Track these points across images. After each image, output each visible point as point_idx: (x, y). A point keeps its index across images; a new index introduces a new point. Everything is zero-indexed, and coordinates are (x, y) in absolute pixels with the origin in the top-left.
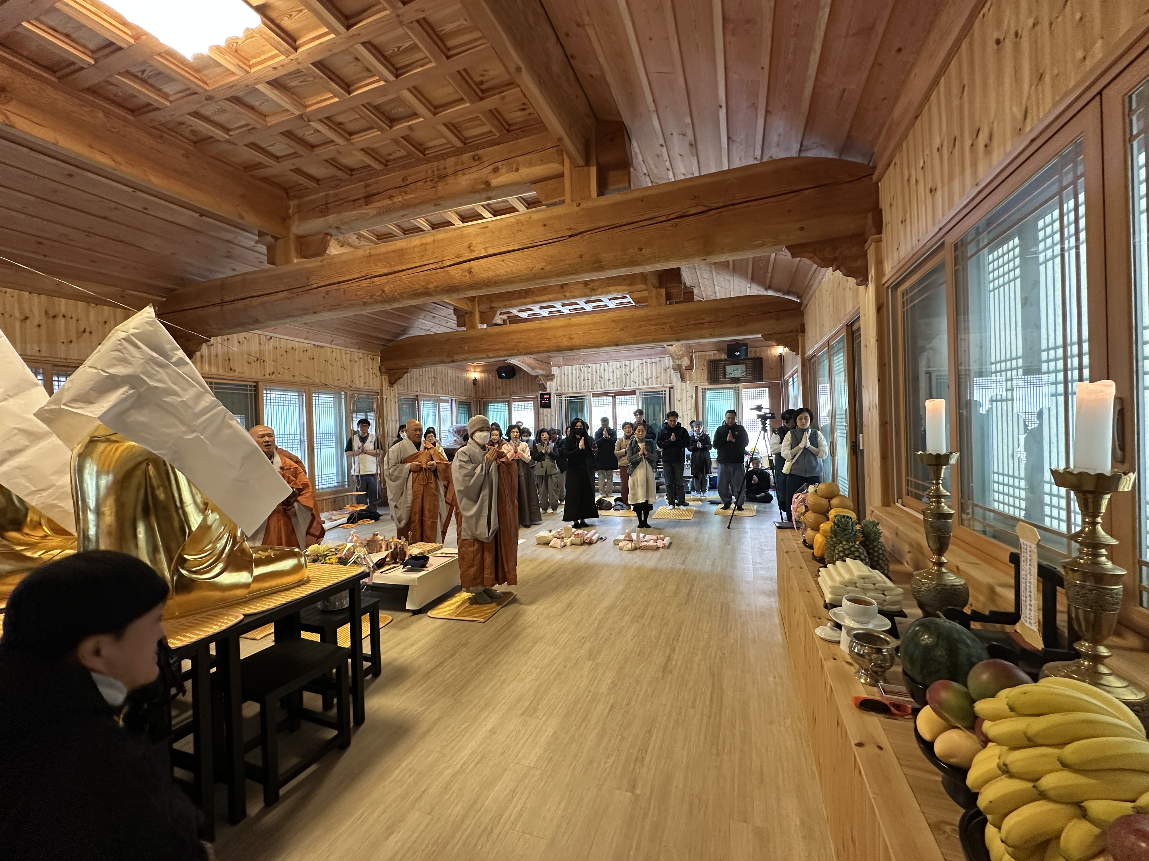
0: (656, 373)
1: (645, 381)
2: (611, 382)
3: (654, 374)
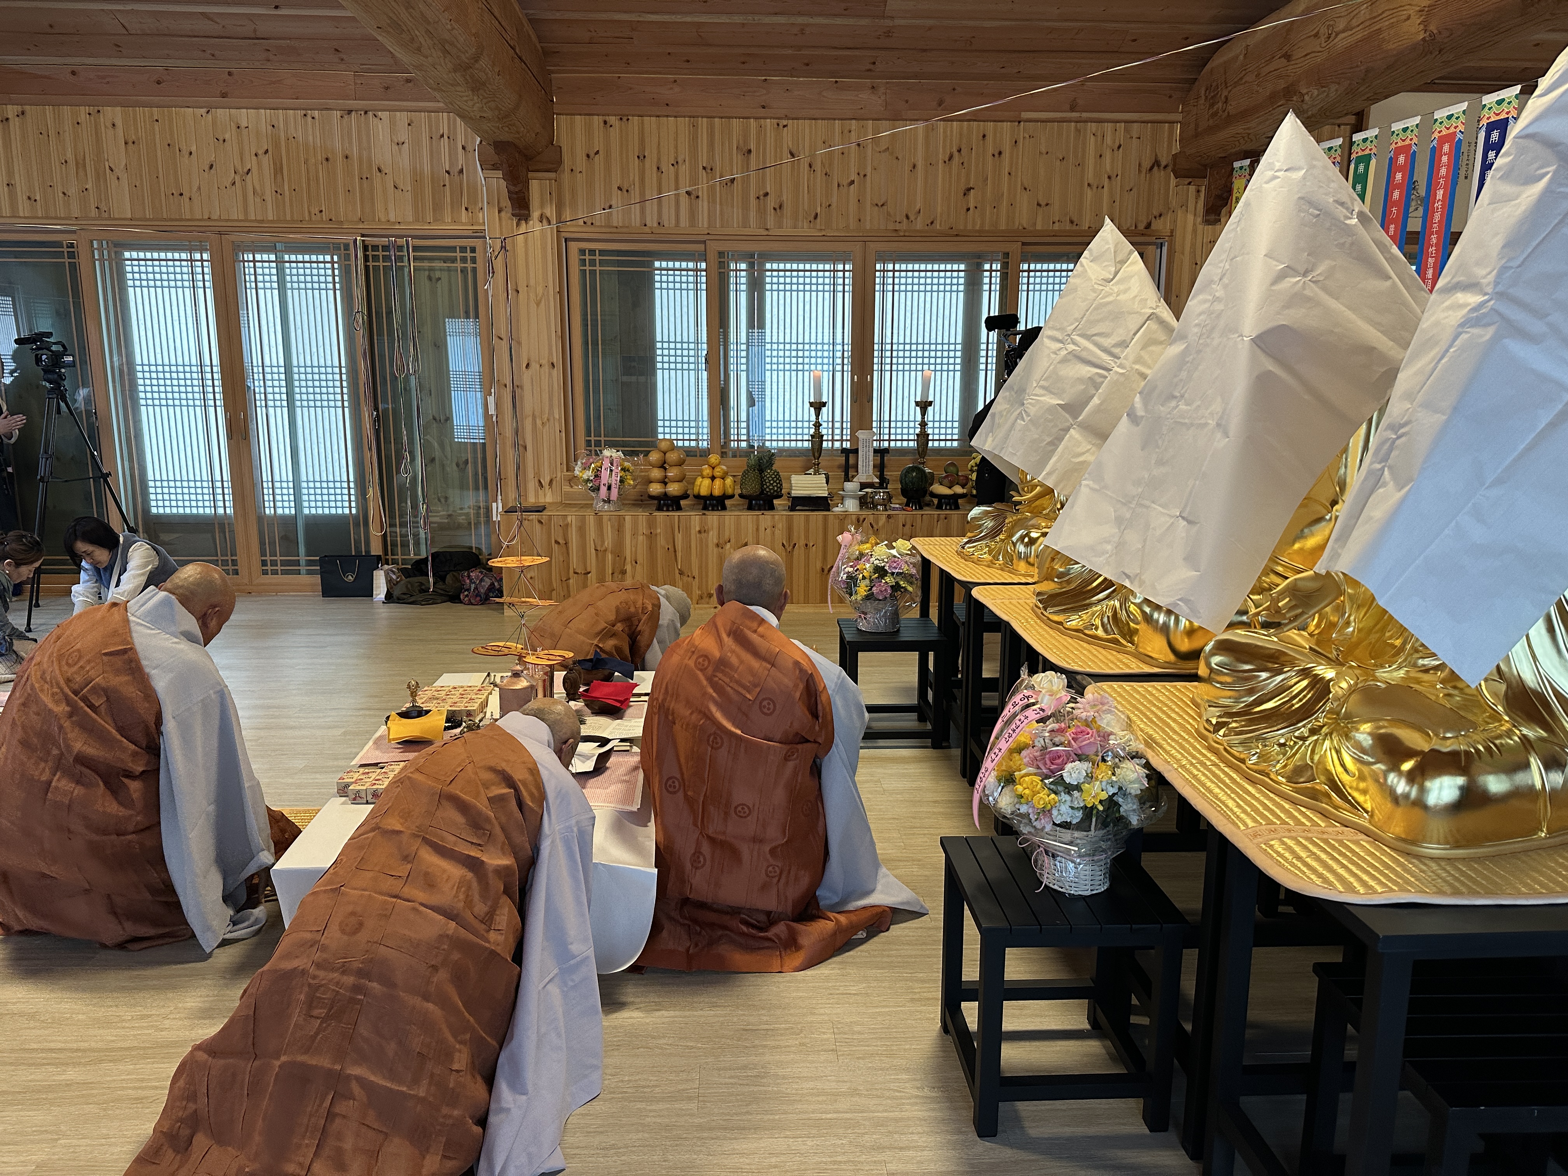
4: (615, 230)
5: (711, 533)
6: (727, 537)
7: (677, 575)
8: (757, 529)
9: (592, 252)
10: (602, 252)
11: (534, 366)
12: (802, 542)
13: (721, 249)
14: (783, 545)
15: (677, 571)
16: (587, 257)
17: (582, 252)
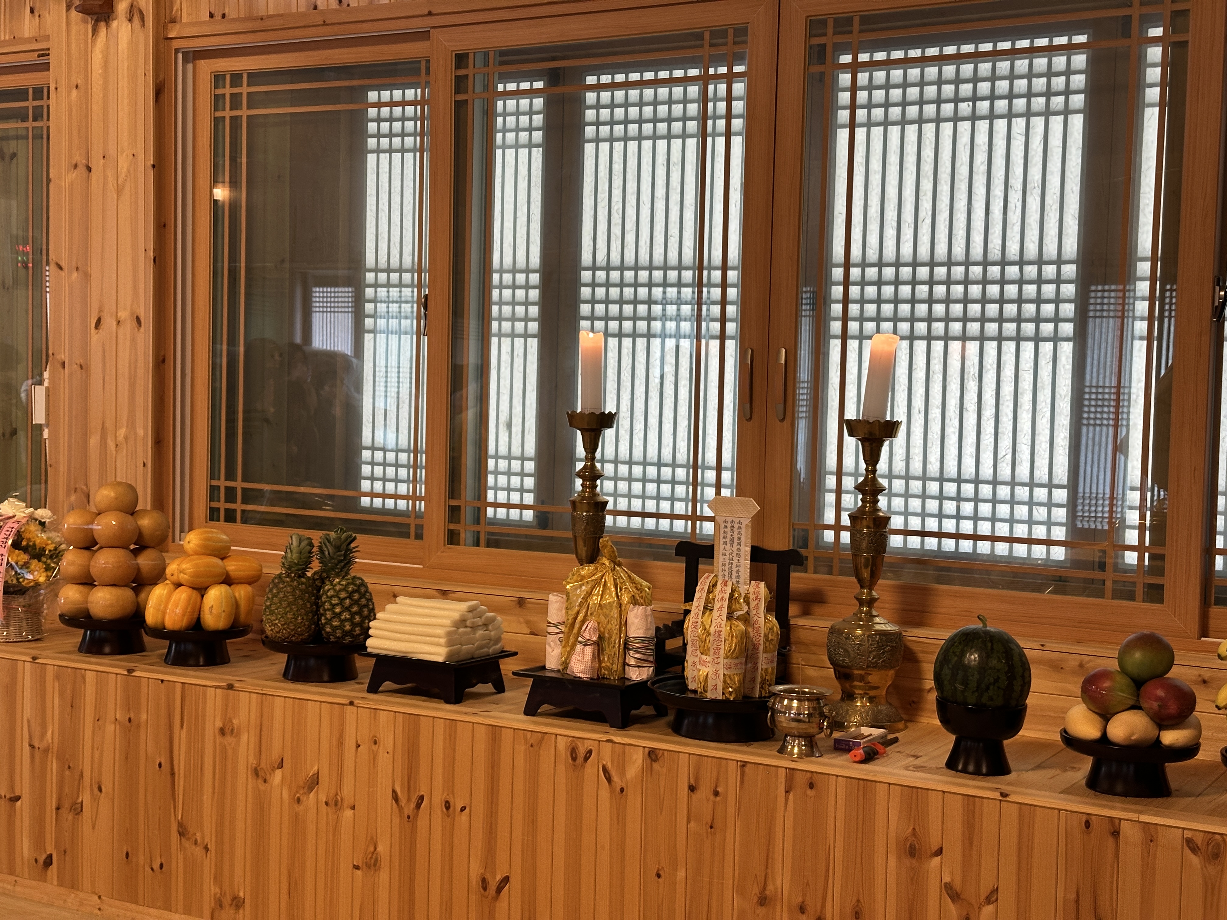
4: (258, 25)
5: (244, 738)
6: (275, 756)
7: (175, 836)
8: (341, 743)
9: (236, 78)
10: (255, 77)
11: (109, 323)
12: (438, 799)
13: (461, 46)
14: (396, 798)
15: (174, 827)
16: (227, 91)
17: (218, 79)
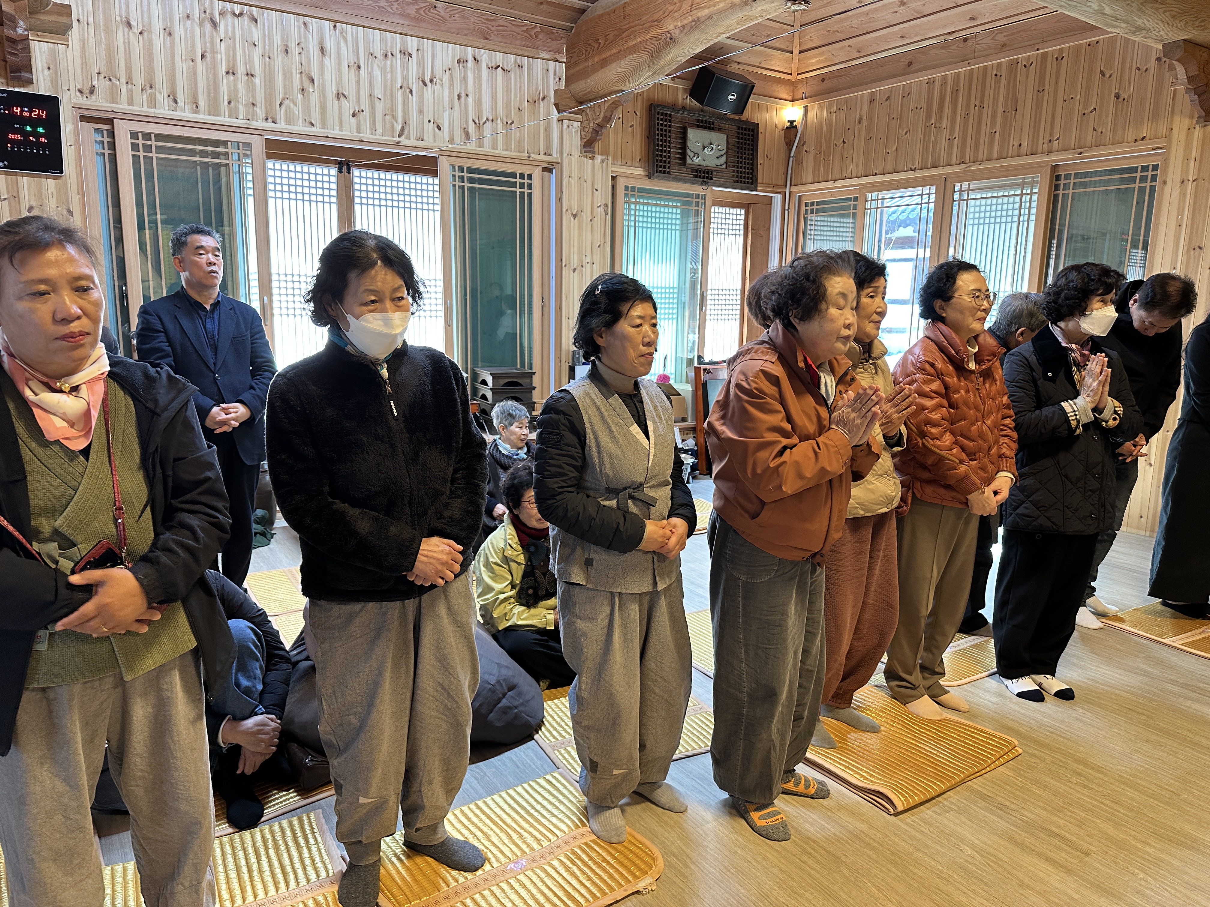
0: (508, 105)
1: (472, 128)
2: (348, 107)
3: (501, 111)
